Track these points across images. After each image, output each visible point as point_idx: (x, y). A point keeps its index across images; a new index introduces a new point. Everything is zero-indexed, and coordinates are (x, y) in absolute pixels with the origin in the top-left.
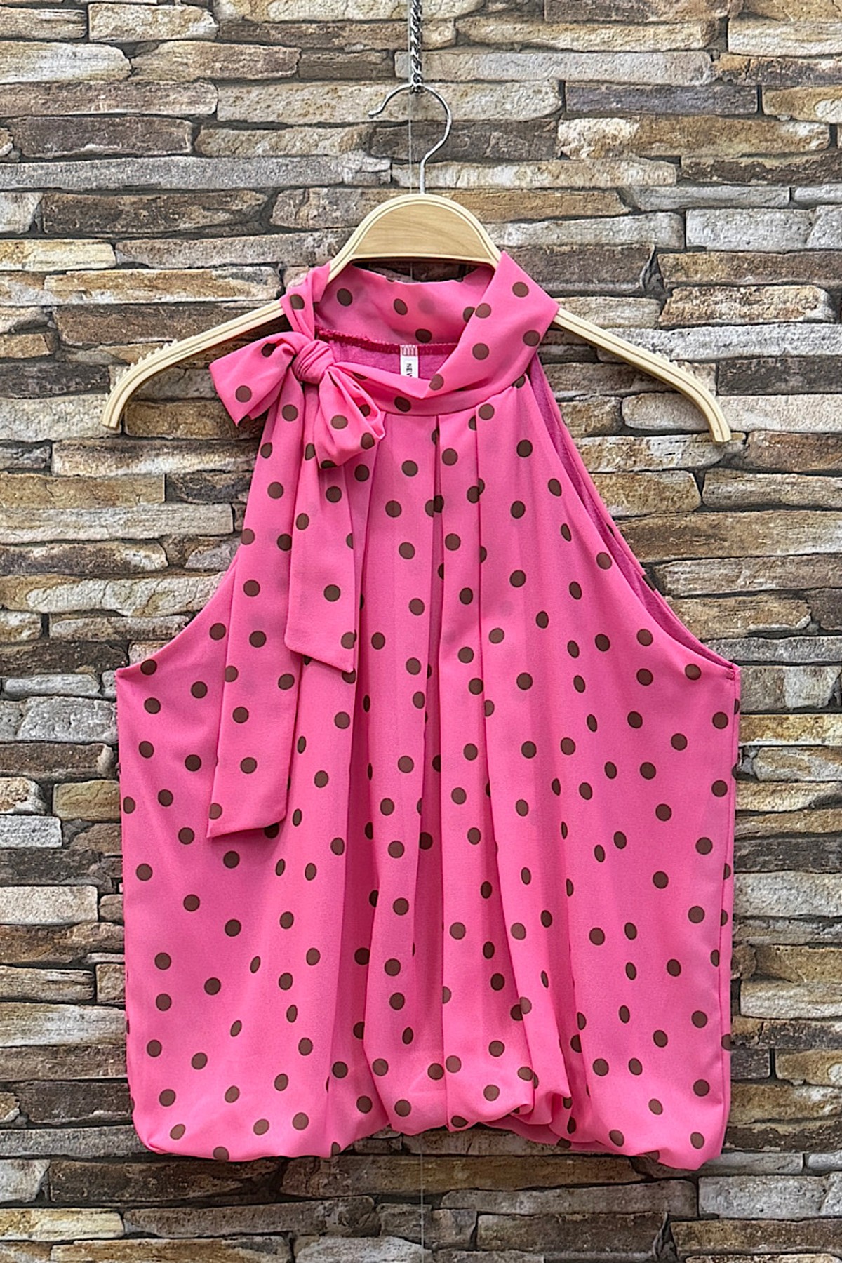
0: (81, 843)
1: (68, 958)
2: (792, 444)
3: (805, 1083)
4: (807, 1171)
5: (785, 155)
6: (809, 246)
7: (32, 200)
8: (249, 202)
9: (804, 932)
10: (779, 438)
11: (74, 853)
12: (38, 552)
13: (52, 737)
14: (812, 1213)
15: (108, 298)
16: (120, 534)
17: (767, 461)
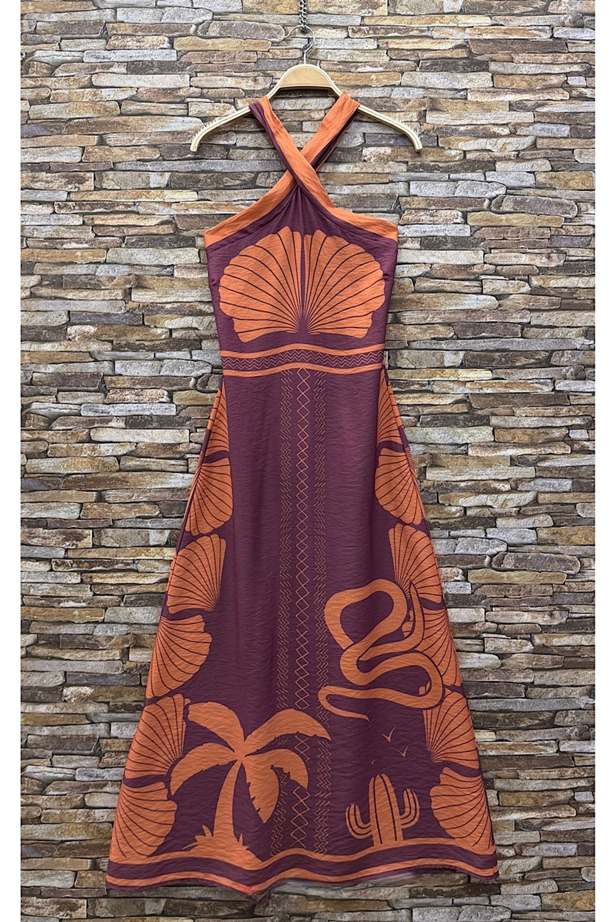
0: (183, 414)
1: (178, 456)
2: (448, 269)
3: (450, 505)
4: (450, 537)
5: (447, 162)
6: (455, 195)
7: (167, 175)
8: (248, 177)
9: (450, 449)
10: (443, 266)
11: (181, 417)
12: (168, 306)
13: (173, 374)
14: (452, 553)
15: (195, 212)
16: (199, 300)
17: (439, 275)
